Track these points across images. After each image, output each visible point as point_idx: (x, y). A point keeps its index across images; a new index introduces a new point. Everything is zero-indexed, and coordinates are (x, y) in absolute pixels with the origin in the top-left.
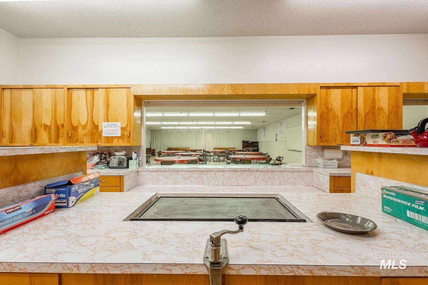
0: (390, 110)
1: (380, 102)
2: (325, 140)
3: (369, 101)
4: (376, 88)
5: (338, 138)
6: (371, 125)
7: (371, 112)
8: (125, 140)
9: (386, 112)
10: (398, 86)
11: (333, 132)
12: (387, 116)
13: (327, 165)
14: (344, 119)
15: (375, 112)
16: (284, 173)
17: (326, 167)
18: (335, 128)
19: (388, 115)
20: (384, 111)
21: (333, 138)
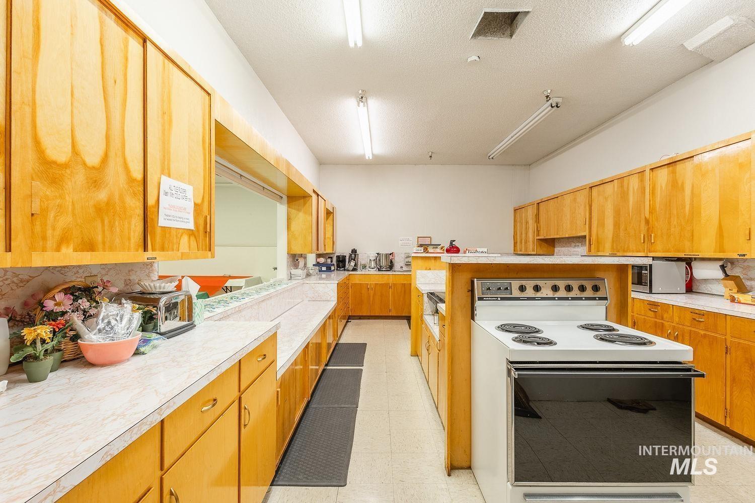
8: (201, 242)
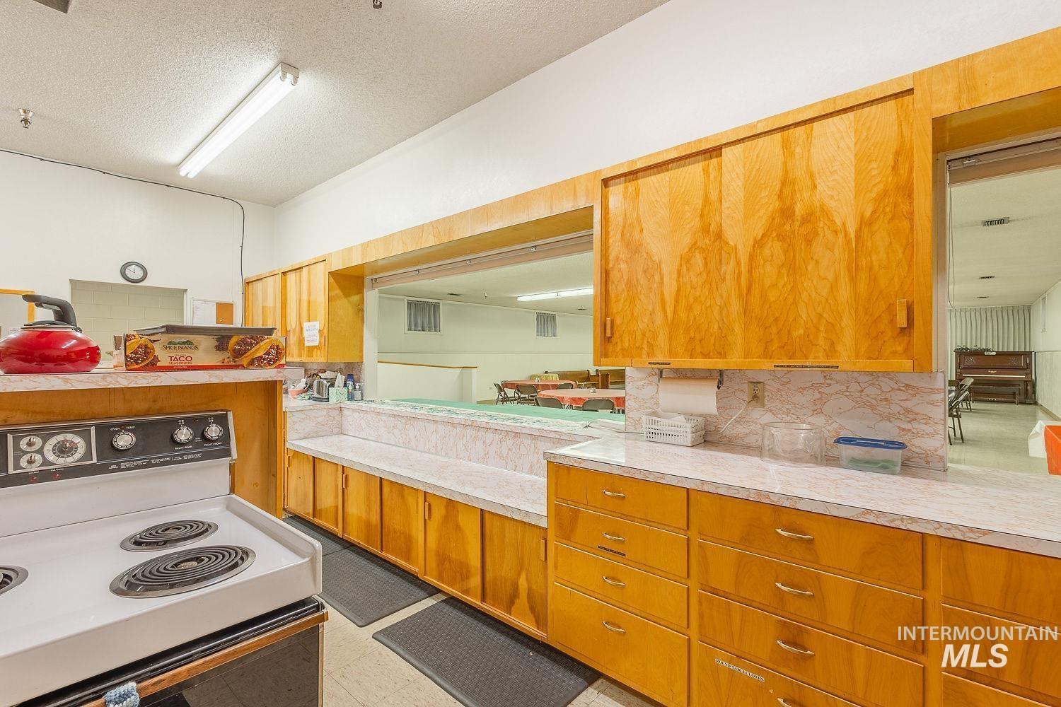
0: (868, 214)
1: (815, 187)
2: (623, 349)
3: (763, 194)
4: (799, 131)
5: (662, 340)
6: (774, 286)
7: (774, 234)
8: (322, 352)
9: (844, 225)
10: (910, 91)
11: (646, 321)
12: (849, 242)
13: (657, 432)
14: (679, 272)
15: (793, 232)
16: (539, 442)
17: (658, 438)
18: (650, 309)
19: (853, 236)
20: (833, 222)
21: (645, 341)
